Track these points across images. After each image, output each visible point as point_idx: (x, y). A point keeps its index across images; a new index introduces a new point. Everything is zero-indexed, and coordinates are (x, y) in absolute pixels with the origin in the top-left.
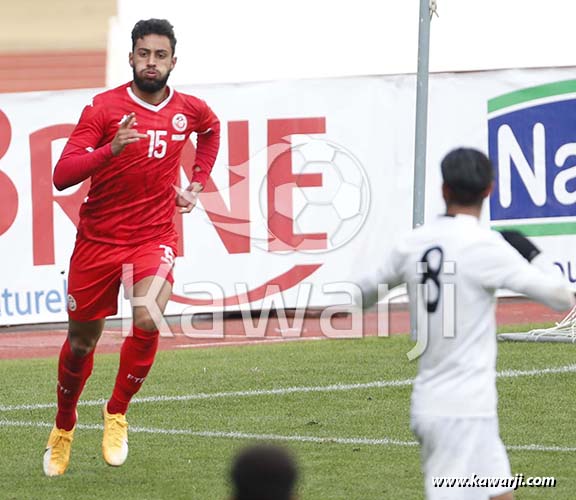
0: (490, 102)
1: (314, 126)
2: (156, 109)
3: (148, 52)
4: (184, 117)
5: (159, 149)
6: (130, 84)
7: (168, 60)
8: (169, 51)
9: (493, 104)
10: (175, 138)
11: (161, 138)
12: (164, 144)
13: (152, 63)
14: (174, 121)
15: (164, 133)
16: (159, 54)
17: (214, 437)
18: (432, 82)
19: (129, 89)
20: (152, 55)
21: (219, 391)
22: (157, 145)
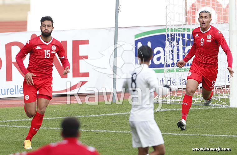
0: (135, 36)
1: (86, 42)
2: (47, 44)
3: (45, 25)
4: (55, 47)
5: (48, 56)
6: (40, 36)
7: (51, 27)
8: (51, 25)
9: (136, 36)
10: (52, 52)
11: (48, 52)
12: (49, 54)
13: (46, 28)
14: (52, 47)
15: (49, 51)
16: (49, 26)
17: (57, 130)
18: (119, 30)
19: (40, 37)
20: (47, 26)
21: (59, 117)
22: (47, 54)
